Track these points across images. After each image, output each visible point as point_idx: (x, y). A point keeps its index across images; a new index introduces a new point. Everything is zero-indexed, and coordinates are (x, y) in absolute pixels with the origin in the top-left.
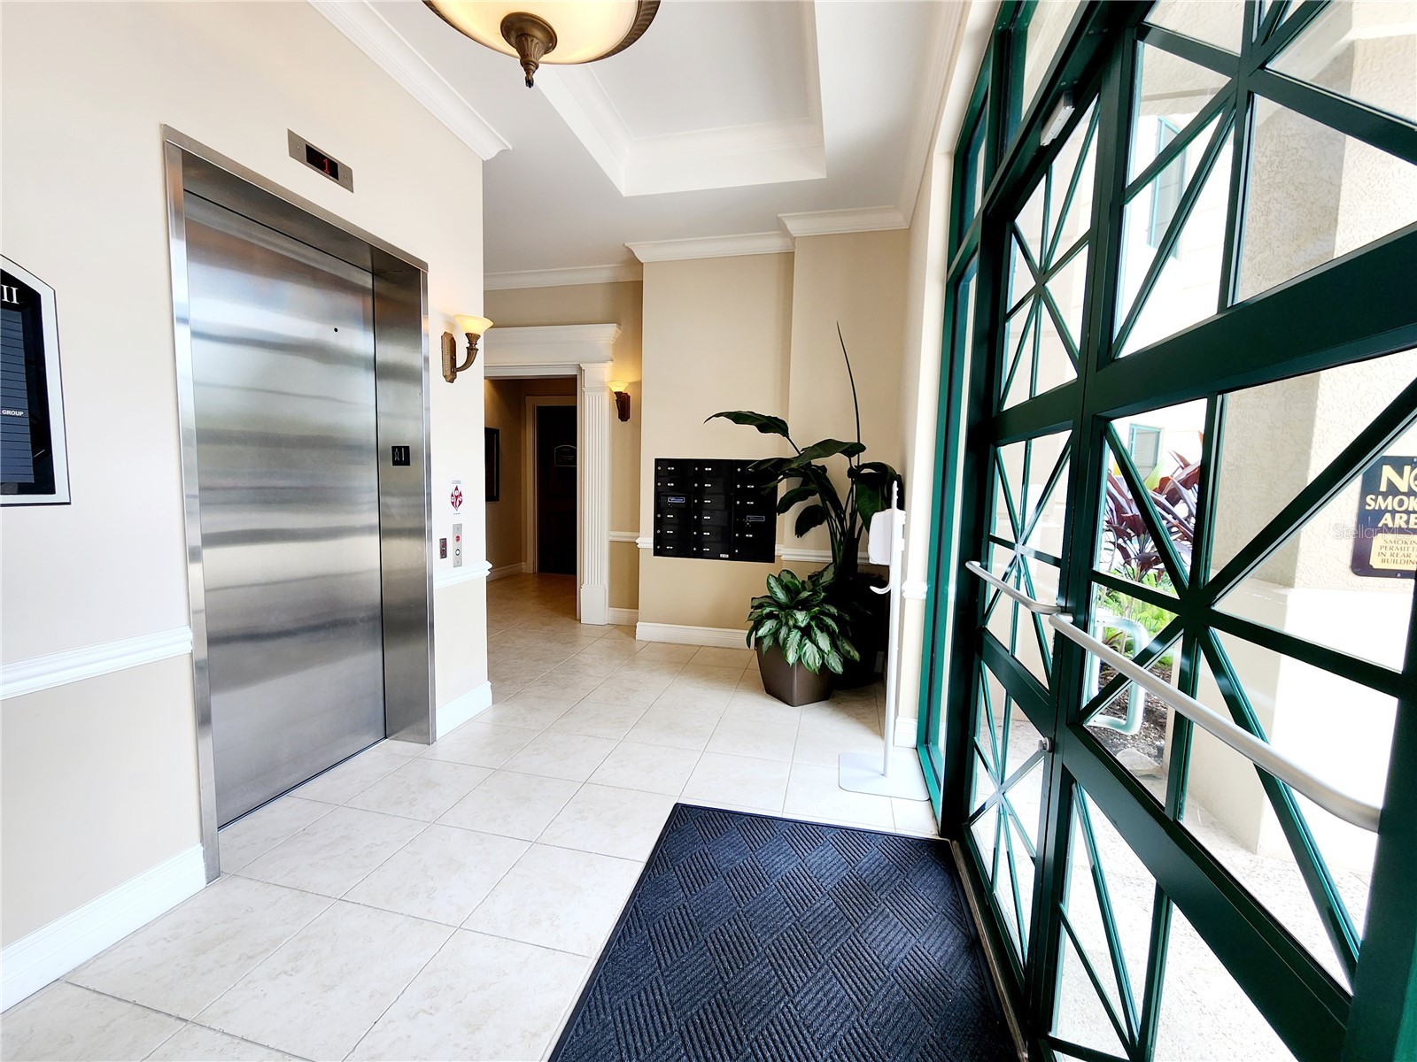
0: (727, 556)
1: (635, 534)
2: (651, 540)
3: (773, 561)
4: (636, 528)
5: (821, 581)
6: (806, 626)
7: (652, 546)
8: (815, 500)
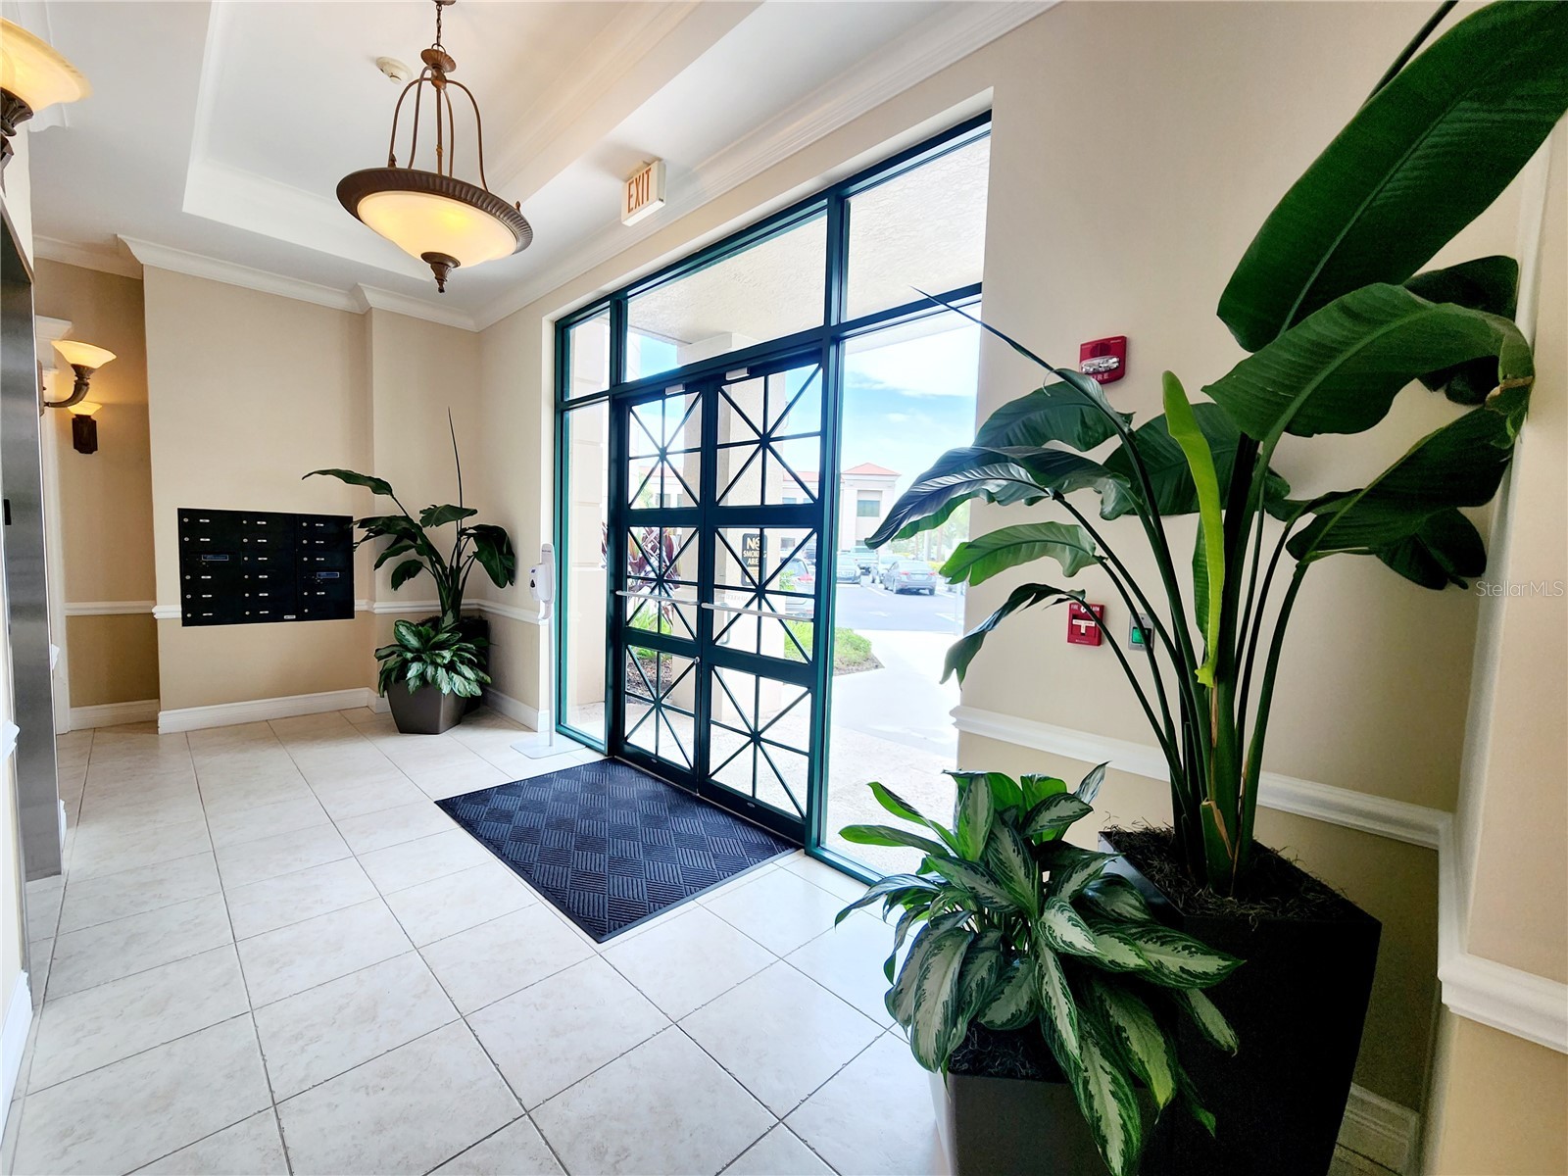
0: (294, 617)
1: (148, 603)
2: (179, 608)
3: (352, 617)
4: (152, 596)
5: (444, 626)
6: (449, 662)
7: (180, 616)
8: (412, 554)
